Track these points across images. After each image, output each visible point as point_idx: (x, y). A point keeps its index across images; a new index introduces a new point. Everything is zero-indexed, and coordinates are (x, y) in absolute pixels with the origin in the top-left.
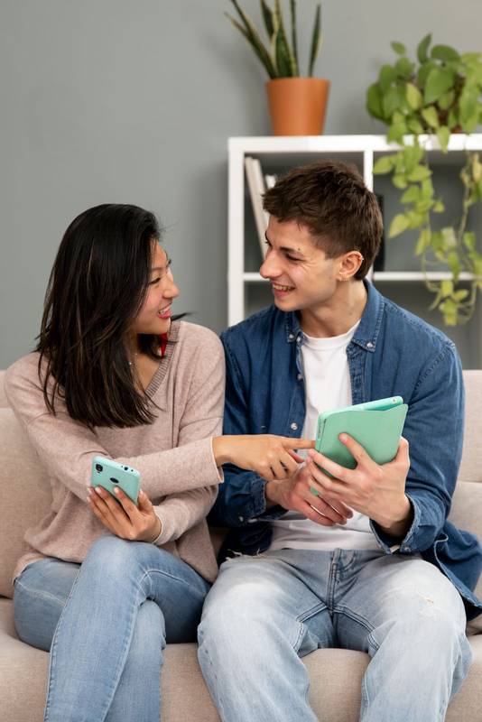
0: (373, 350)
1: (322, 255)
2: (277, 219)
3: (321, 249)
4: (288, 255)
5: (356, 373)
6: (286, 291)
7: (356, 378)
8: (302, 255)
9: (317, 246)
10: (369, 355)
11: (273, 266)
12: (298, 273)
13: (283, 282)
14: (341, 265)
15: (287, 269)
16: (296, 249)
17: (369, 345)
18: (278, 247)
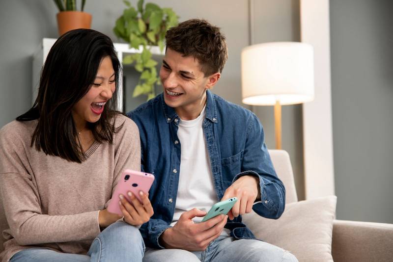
0: (217, 122)
1: (202, 75)
2: (181, 55)
3: (203, 72)
4: (183, 75)
5: (209, 135)
6: (176, 96)
7: (209, 138)
8: (194, 76)
9: (201, 70)
10: (215, 125)
11: (173, 81)
12: (189, 85)
13: (178, 91)
14: (209, 80)
15: (181, 84)
16: (191, 72)
17: (214, 119)
18: (178, 71)
